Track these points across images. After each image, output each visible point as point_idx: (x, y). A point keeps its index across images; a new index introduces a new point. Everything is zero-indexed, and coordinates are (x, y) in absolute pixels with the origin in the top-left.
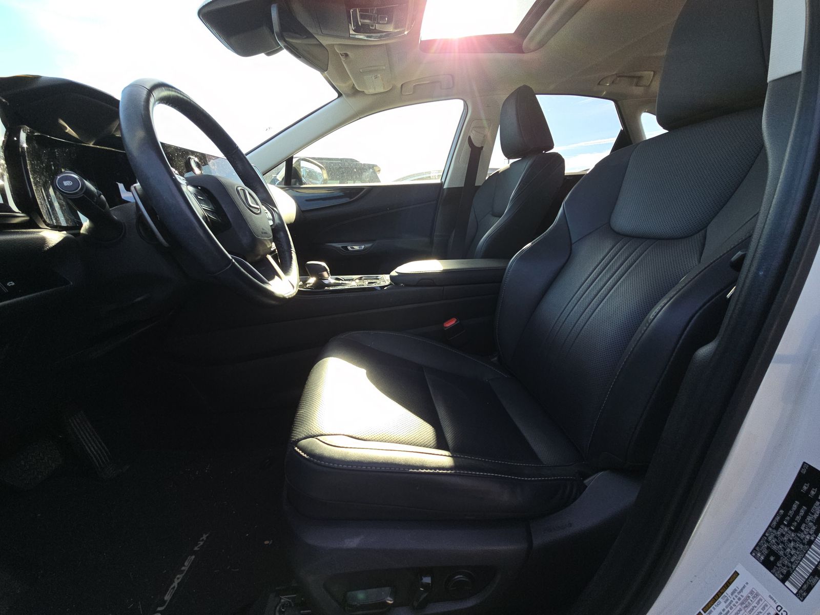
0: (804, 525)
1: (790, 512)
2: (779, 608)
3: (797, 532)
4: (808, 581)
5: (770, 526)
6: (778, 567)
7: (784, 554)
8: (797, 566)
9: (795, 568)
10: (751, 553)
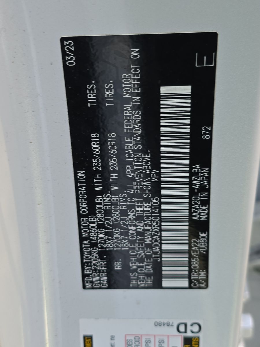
0: (128, 168)
1: (95, 162)
2: (182, 328)
3: (126, 188)
4: (194, 251)
5: (80, 216)
6: (135, 270)
7: (131, 242)
8: (161, 243)
9: (160, 249)
10: (84, 287)
